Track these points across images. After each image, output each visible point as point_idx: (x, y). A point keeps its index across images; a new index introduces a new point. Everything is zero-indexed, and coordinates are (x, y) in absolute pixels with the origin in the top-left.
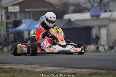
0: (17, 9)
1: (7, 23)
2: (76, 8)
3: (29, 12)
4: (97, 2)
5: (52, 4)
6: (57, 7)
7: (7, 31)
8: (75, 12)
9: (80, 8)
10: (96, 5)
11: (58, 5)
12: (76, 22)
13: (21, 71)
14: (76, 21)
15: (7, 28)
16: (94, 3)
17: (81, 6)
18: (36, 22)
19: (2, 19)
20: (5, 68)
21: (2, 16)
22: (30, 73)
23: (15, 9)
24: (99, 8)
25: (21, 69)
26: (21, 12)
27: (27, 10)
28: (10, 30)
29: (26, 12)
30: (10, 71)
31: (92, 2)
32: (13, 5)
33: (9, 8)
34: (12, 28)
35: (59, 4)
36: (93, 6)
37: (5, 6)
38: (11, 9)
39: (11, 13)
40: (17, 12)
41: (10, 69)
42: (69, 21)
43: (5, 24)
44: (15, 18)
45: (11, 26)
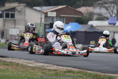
0: (54, 14)
1: (45, 25)
2: (99, 17)
3: (63, 17)
4: (114, 13)
5: (81, 12)
6: (84, 15)
7: (45, 31)
8: (98, 19)
9: (102, 17)
10: (114, 15)
11: (85, 14)
12: (97, 28)
13: (18, 65)
14: (97, 26)
15: (45, 28)
16: (112, 14)
17: (102, 16)
18: (67, 25)
19: (41, 21)
20: (7, 61)
21: (41, 19)
22: (24, 67)
23: (53, 14)
24: (116, 18)
25: (18, 63)
26: (57, 16)
27: (61, 16)
28: (47, 30)
29: (61, 17)
30: (9, 64)
31: (111, 13)
32: (52, 11)
33: (49, 13)
34: (48, 28)
35: (86, 12)
36: (111, 16)
37: (45, 12)
38: (50, 14)
39: (50, 17)
40: (54, 17)
41: (10, 63)
42: (92, 26)
43: (44, 25)
44: (52, 21)
45: (48, 27)
